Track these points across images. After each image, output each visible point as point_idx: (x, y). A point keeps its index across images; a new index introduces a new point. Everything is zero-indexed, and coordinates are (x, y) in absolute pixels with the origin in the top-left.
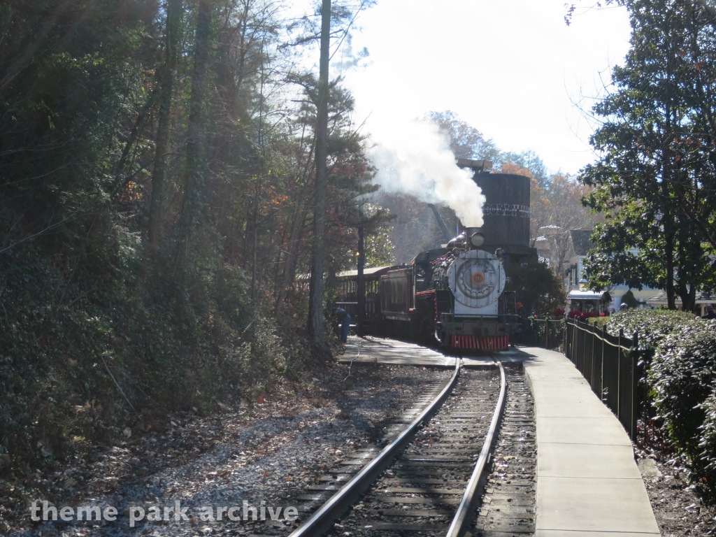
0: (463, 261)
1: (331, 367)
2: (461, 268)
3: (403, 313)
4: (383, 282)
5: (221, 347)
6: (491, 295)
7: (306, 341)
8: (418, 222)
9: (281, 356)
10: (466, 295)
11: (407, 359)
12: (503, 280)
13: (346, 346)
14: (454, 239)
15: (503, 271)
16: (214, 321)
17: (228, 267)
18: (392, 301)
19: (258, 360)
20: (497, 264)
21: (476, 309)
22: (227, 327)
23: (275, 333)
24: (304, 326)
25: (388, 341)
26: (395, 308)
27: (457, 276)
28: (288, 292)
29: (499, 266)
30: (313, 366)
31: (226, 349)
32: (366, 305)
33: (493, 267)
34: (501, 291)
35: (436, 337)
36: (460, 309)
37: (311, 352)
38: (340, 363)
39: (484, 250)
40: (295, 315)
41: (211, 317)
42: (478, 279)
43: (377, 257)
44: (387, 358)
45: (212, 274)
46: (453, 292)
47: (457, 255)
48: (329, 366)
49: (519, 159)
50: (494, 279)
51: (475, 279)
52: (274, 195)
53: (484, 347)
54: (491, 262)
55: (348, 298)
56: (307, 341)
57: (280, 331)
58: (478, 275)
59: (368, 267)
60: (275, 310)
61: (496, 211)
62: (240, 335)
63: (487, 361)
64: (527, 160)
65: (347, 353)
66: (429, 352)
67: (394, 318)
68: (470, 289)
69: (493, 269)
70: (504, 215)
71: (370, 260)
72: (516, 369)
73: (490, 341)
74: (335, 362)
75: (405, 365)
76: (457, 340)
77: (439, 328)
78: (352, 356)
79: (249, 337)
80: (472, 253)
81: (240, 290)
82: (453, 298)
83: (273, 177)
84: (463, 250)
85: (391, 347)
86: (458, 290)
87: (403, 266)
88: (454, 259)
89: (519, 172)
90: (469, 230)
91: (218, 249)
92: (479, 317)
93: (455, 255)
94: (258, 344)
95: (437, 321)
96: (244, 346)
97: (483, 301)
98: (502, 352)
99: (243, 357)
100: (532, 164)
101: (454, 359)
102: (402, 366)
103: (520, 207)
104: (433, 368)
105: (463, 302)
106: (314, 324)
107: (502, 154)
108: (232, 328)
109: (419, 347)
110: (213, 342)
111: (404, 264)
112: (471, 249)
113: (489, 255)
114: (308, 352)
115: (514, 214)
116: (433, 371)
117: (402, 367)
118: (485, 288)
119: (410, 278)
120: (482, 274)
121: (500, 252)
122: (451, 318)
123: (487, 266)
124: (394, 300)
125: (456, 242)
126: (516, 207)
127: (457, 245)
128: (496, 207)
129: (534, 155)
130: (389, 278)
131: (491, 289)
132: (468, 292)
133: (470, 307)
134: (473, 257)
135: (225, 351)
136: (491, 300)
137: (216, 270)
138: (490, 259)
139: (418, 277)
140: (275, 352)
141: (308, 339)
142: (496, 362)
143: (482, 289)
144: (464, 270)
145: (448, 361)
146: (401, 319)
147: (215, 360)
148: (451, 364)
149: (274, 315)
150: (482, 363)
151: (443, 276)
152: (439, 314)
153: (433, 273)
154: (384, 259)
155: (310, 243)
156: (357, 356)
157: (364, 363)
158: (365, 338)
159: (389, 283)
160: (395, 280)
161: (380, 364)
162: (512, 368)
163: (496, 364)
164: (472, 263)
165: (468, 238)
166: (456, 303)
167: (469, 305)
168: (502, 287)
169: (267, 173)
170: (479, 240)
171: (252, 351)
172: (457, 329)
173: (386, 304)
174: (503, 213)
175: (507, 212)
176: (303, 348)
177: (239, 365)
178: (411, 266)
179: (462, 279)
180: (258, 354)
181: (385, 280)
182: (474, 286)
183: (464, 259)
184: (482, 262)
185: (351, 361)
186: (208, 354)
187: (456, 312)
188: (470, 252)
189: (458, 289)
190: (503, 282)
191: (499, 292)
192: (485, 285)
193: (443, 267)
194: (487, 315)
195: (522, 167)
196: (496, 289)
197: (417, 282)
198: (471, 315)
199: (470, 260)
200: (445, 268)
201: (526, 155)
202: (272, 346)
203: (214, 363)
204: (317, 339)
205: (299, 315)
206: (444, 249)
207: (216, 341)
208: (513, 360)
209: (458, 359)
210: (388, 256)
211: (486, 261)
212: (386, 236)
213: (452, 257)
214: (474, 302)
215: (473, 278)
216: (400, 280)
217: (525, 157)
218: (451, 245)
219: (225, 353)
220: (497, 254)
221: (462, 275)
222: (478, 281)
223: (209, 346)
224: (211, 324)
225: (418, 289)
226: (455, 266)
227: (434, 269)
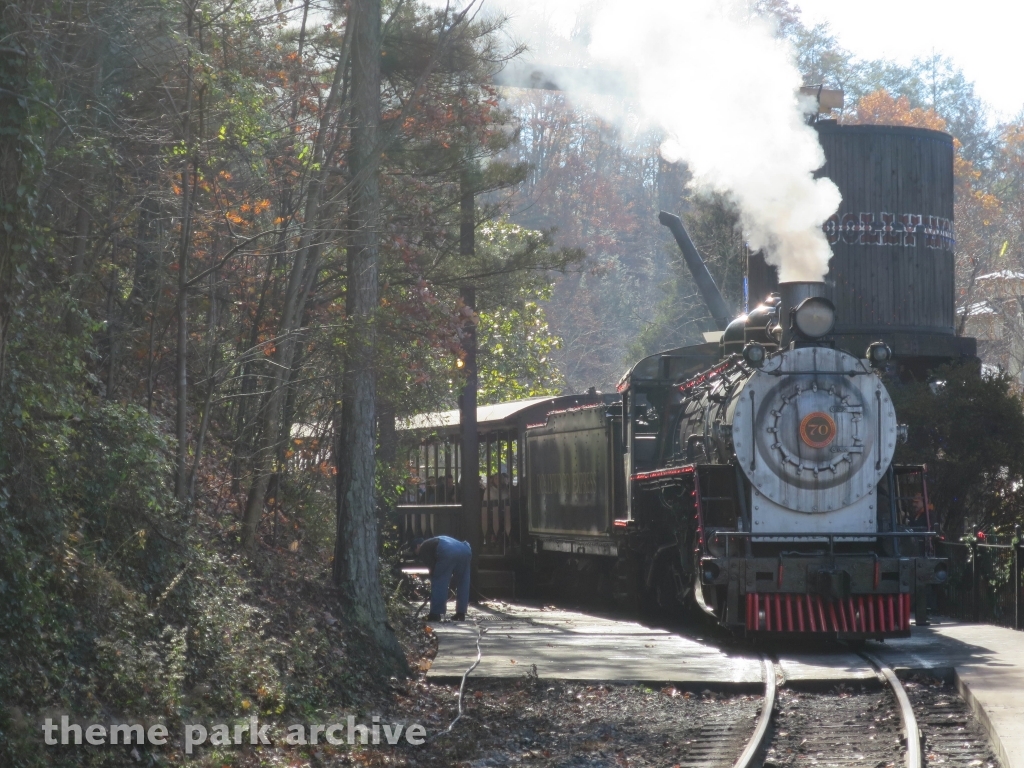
0: (775, 381)
1: (405, 693)
2: (769, 398)
3: (595, 532)
4: (534, 444)
5: (101, 643)
6: (856, 477)
7: (331, 619)
8: (617, 267)
9: (265, 664)
10: (784, 477)
11: (620, 666)
12: (891, 432)
13: (437, 630)
14: (742, 318)
15: (888, 407)
16: (80, 567)
17: (114, 410)
18: (563, 500)
19: (203, 676)
20: (870, 386)
21: (812, 519)
22: (115, 583)
23: (245, 598)
24: (323, 576)
25: (553, 615)
26: (571, 518)
27: (757, 423)
28: (274, 479)
29: (878, 394)
30: (355, 691)
31: (117, 647)
32: (484, 510)
33: (859, 395)
34: (885, 465)
35: (700, 599)
36: (768, 519)
37: (348, 652)
38: (430, 680)
39: (832, 346)
40: (294, 546)
41: (70, 555)
42: (817, 431)
43: (508, 371)
44: (563, 664)
45: (69, 430)
46: (746, 469)
47: (756, 364)
48: (401, 692)
49: (907, 81)
50: (863, 430)
51: (808, 430)
52: (230, 198)
53: (840, 627)
54: (854, 381)
55: (430, 490)
56: (333, 621)
57: (258, 592)
58: (818, 420)
59: (485, 401)
60: (245, 531)
61: (857, 233)
62: (150, 604)
63: (853, 668)
64: (928, 82)
65: (446, 652)
66: (680, 643)
67: (566, 547)
68: (795, 460)
69: (863, 403)
70: (881, 243)
71: (489, 378)
72: (939, 691)
73: (857, 608)
74: (415, 678)
75: (619, 683)
76: (762, 607)
77: (708, 574)
78: (462, 659)
79: (180, 611)
80: (800, 357)
81: (147, 475)
82: (748, 485)
83: (232, 145)
84: (771, 349)
85: (568, 633)
86: (762, 466)
87: (592, 397)
88: (746, 374)
89: (907, 119)
90: (789, 290)
91: (86, 358)
92: (825, 539)
93: (751, 363)
94: (203, 631)
95: (700, 554)
96: (168, 639)
97: (833, 495)
98: (889, 642)
99: (168, 671)
100: (945, 94)
101: (755, 663)
102: (610, 686)
103: (925, 221)
104: (698, 690)
105: (776, 499)
106: (353, 570)
107: (858, 68)
108: (127, 586)
109: (647, 630)
110: (78, 627)
111: (592, 390)
112: (797, 346)
113: (850, 363)
114: (340, 652)
115: (910, 240)
116: (700, 698)
117: (610, 690)
118: (839, 458)
119: (613, 430)
120: (831, 417)
121: (882, 353)
122: (742, 545)
123: (843, 393)
124: (569, 497)
125: (748, 324)
126: (913, 223)
127: (752, 335)
128: (856, 222)
129: (949, 68)
130: (551, 432)
131: (857, 458)
132: (790, 470)
133: (797, 511)
134: (802, 367)
135: (114, 652)
136: (855, 491)
137: (78, 419)
138: (852, 374)
139: (637, 429)
140: (249, 653)
141: (336, 613)
142: (877, 669)
143: (829, 459)
144: (776, 407)
145: (741, 669)
146: (588, 550)
147: (85, 680)
148: (750, 679)
149: (242, 547)
150: (838, 673)
151: (716, 424)
152: (707, 536)
153: (684, 416)
154: (530, 376)
155: (341, 336)
156: (475, 659)
157: (498, 679)
158: (485, 608)
159: (551, 447)
160: (570, 438)
161: (545, 683)
162: (926, 686)
163: (881, 676)
164: (801, 385)
165: (787, 313)
166: (756, 501)
167: (793, 506)
168: (889, 453)
169: (216, 133)
170: (819, 319)
171: (190, 653)
172: (761, 576)
173: (544, 507)
174: (876, 238)
175: (888, 237)
176: (325, 641)
177: (155, 694)
178: (616, 397)
179: (772, 431)
180: (204, 661)
181: (540, 439)
182: (809, 451)
183: (777, 373)
184: (828, 382)
185: (462, 673)
186: (65, 664)
187: (755, 529)
188: (793, 353)
189: (760, 460)
190: (890, 438)
191: (878, 466)
192: (838, 449)
193: (715, 398)
194: (844, 535)
195: (915, 104)
196: (871, 458)
197: (634, 442)
198: (800, 535)
199: (794, 376)
200: (722, 402)
201: (927, 67)
202: (238, 637)
203: (85, 687)
204: (363, 615)
205: (305, 543)
206: (713, 345)
207: (84, 623)
208: (927, 664)
209: (768, 663)
210: (541, 368)
211: (841, 378)
212: (533, 310)
213: (739, 368)
214: (807, 497)
215: (803, 431)
216: (584, 436)
217: (923, 76)
218: (735, 334)
219: (114, 660)
220: (872, 359)
221: (770, 421)
222: (818, 438)
223: (66, 640)
224: (71, 575)
225: (638, 465)
226: (752, 394)
227: (687, 403)
